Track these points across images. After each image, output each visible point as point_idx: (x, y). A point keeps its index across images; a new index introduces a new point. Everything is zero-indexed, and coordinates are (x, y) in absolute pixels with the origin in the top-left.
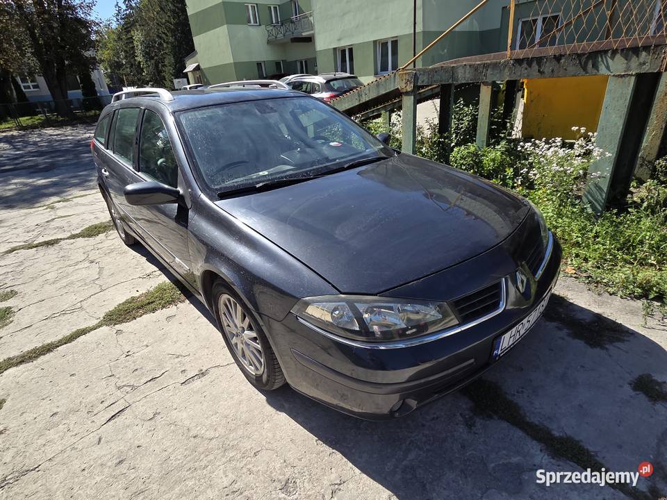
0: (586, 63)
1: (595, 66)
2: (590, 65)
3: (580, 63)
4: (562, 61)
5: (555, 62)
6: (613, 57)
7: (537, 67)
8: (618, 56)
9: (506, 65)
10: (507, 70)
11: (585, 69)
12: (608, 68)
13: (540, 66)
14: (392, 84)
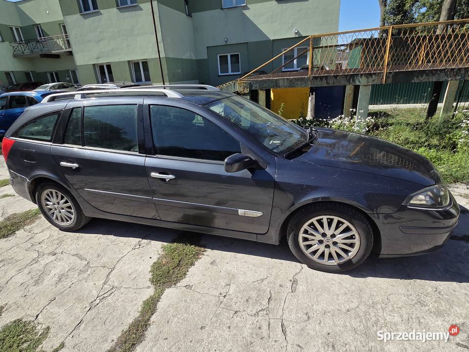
0: (350, 79)
1: (354, 81)
2: (351, 80)
3: (347, 79)
4: (338, 78)
5: (334, 79)
6: (361, 78)
7: (325, 81)
8: (363, 77)
9: (308, 79)
10: (309, 82)
11: (349, 82)
12: (359, 82)
13: (326, 80)
14: (233, 88)
